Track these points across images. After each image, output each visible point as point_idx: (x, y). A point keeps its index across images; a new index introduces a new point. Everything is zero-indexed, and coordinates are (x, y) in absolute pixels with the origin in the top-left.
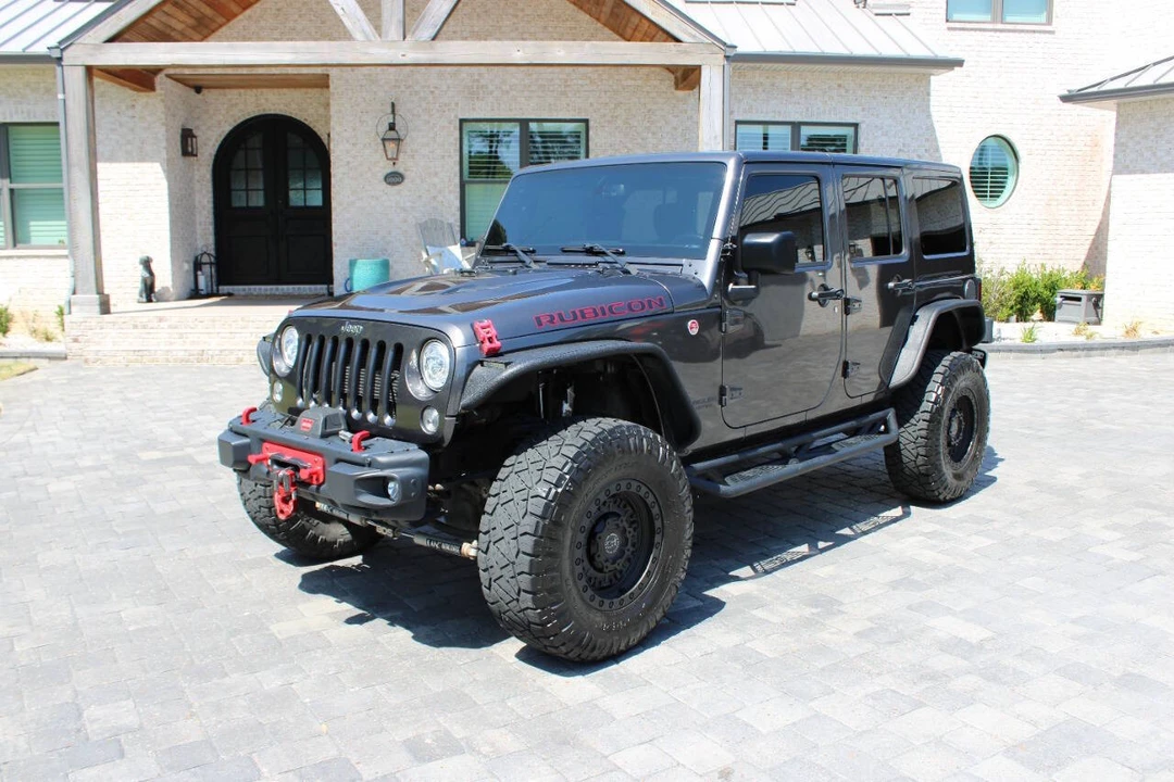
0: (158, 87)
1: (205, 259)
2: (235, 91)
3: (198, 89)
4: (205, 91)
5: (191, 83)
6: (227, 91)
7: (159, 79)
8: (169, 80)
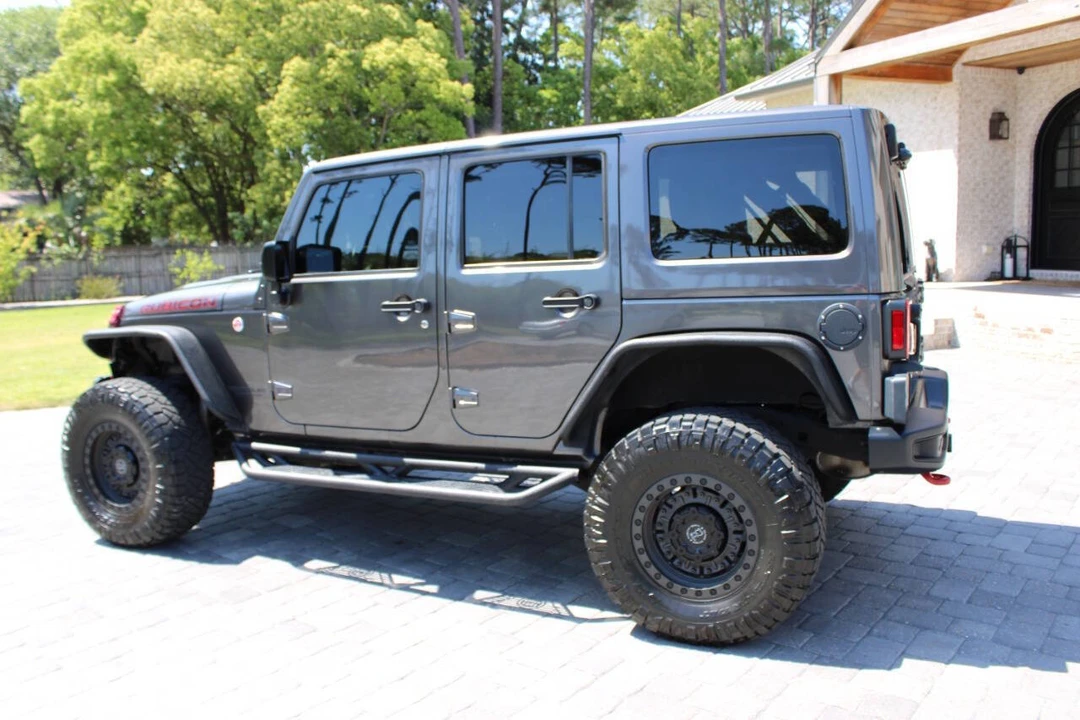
0: (955, 76)
1: (1020, 242)
2: (1057, 66)
3: (1021, 70)
4: (1027, 71)
5: (1012, 64)
6: (1050, 66)
7: (957, 69)
8: (969, 69)
